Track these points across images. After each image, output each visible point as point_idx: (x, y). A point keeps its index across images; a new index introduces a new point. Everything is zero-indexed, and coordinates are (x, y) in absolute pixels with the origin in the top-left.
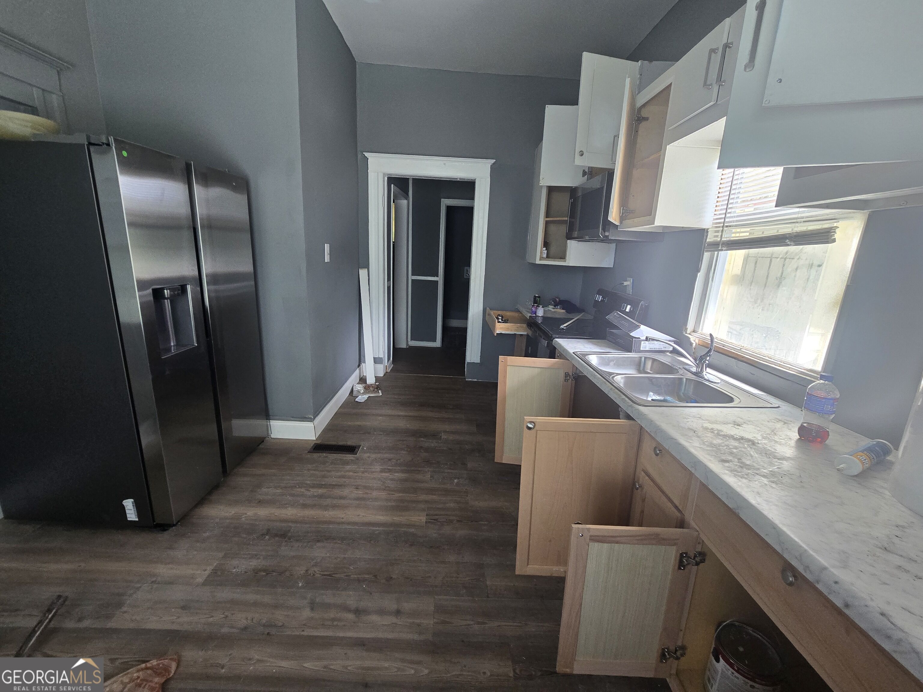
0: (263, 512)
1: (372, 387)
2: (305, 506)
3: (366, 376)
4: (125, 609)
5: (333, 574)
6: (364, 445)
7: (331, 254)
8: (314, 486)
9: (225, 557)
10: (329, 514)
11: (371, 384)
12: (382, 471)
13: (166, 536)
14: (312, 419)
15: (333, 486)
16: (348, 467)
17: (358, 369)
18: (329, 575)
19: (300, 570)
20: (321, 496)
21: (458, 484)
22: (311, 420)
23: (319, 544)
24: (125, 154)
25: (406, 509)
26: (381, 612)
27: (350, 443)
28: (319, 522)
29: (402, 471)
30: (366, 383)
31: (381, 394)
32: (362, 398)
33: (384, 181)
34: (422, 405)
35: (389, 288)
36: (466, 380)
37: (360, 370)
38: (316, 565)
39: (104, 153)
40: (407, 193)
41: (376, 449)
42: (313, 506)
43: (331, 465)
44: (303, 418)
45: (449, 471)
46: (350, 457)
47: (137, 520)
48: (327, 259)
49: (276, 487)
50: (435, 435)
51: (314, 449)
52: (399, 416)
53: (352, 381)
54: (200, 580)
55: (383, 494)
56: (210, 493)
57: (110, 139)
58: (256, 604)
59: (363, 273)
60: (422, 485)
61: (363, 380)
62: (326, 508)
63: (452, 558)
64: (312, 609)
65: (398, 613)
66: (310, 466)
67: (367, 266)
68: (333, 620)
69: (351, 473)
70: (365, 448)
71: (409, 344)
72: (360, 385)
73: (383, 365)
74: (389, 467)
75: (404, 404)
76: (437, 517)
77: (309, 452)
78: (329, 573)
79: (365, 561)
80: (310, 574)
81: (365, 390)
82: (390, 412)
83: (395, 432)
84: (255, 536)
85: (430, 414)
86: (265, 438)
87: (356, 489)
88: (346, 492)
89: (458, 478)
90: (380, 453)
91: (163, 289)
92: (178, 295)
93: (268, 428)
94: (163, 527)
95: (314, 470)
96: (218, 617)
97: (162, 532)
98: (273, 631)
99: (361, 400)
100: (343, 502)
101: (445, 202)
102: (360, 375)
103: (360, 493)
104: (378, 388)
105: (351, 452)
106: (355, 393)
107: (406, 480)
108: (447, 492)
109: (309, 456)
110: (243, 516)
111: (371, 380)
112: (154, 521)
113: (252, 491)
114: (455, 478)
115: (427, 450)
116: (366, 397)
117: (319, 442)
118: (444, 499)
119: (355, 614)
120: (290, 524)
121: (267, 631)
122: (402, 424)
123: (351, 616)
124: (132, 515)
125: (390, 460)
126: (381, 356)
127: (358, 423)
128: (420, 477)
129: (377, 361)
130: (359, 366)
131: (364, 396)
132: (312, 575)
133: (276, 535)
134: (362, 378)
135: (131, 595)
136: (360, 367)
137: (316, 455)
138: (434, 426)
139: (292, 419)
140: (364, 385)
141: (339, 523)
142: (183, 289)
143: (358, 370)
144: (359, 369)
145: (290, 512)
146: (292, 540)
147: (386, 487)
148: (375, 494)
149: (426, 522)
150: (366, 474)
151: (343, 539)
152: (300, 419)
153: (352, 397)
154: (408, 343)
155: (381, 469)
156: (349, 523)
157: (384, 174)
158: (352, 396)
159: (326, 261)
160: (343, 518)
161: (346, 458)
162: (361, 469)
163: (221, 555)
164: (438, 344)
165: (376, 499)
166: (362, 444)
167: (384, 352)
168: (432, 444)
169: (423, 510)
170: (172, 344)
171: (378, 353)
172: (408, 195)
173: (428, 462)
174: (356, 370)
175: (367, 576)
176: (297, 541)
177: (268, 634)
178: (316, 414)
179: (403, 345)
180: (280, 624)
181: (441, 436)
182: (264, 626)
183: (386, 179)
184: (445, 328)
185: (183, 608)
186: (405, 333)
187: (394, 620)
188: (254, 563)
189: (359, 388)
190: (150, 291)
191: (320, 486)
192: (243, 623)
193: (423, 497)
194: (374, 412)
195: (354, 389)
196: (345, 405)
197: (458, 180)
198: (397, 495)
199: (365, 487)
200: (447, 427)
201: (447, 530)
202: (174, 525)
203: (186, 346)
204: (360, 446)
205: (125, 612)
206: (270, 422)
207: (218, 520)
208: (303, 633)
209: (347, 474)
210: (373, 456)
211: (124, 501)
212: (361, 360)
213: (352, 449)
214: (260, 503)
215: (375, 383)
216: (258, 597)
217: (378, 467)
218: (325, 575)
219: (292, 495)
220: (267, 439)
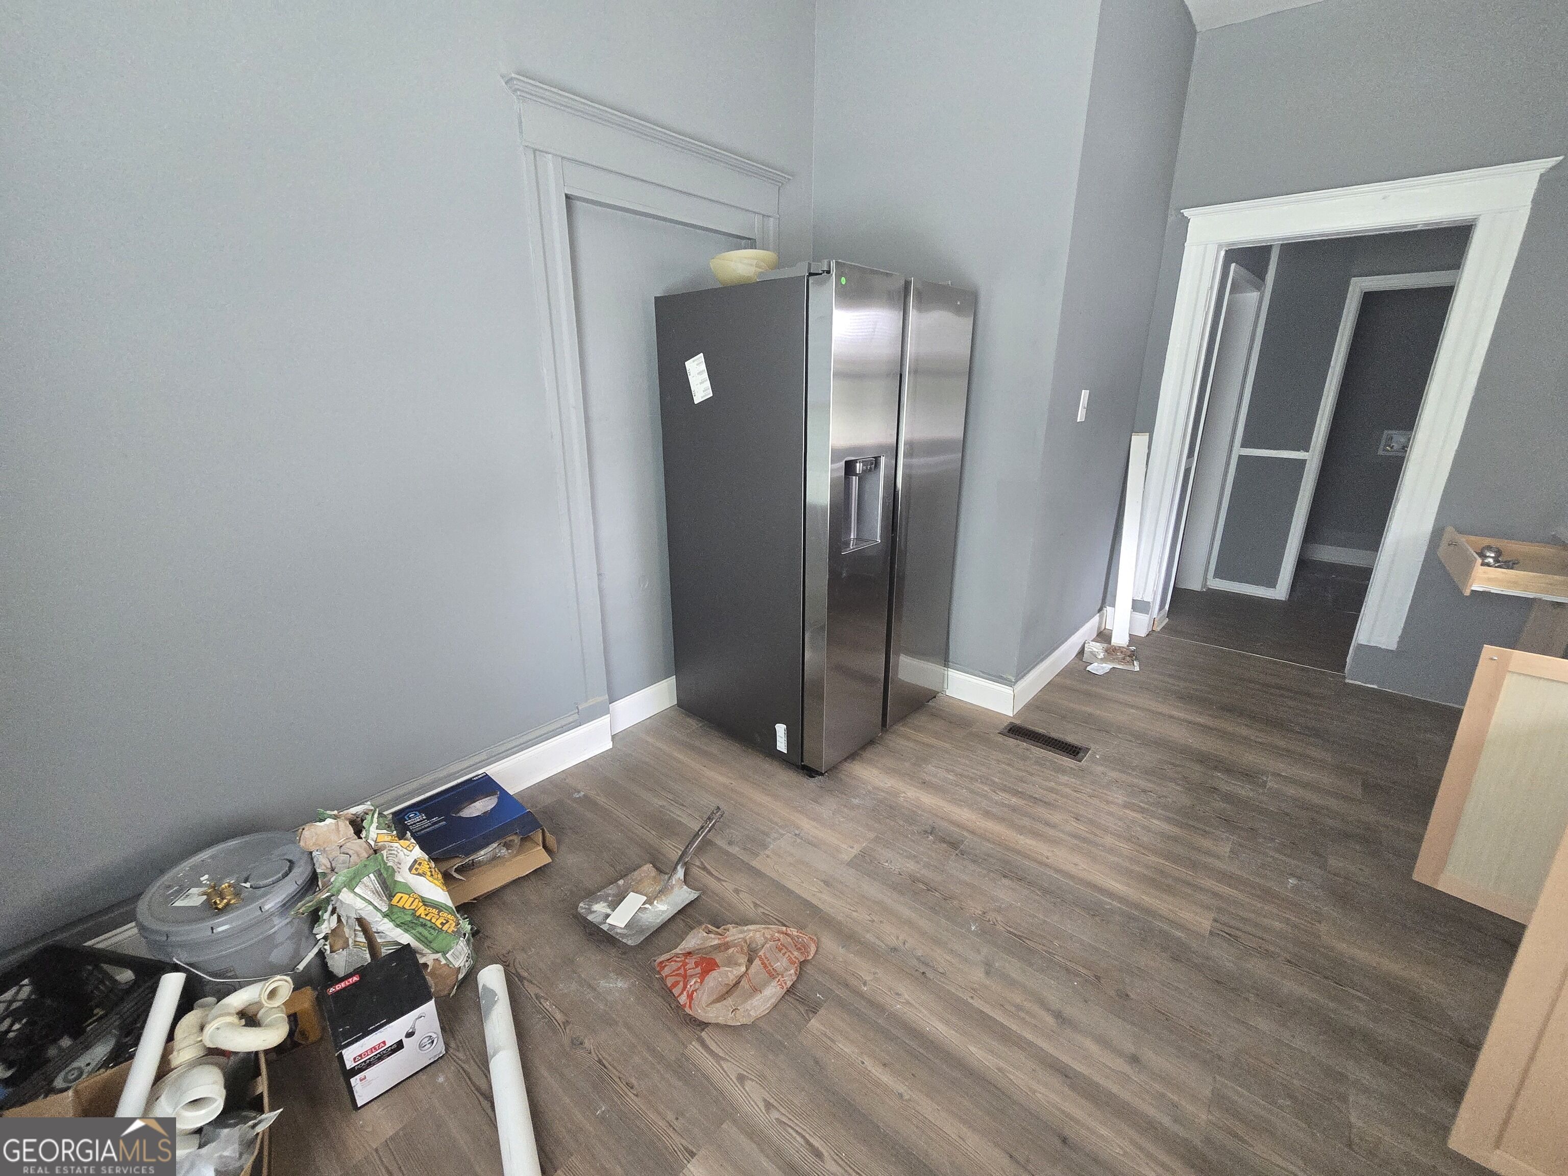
0: (928, 800)
1: (1122, 652)
2: (987, 814)
3: (1112, 630)
4: (767, 852)
5: (1026, 938)
6: (1097, 750)
7: (1089, 409)
8: (1004, 789)
9: (877, 840)
10: (1025, 842)
11: (1120, 647)
12: (1126, 806)
13: (812, 784)
14: (1012, 682)
15: (1036, 800)
16: (1064, 779)
17: (1098, 614)
18: (1019, 937)
19: (975, 907)
20: (1014, 809)
21: (1296, 889)
22: (1011, 684)
23: (1006, 882)
24: (843, 281)
25: (1169, 890)
26: (1103, 1042)
27: (1070, 739)
28: (1008, 848)
29: (1168, 820)
30: (1110, 643)
31: (1137, 669)
32: (1099, 668)
33: (1217, 259)
34: (1228, 709)
35: (1187, 471)
36: (1347, 681)
37: (1101, 618)
38: (999, 910)
39: (822, 283)
40: (1262, 276)
41: (1120, 763)
42: (1001, 820)
43: (1036, 765)
44: (999, 678)
45: (1277, 856)
46: (1067, 761)
47: (786, 752)
48: (1081, 417)
49: (948, 771)
50: (1249, 775)
51: (1010, 730)
52: (1171, 717)
53: (1085, 634)
54: (846, 857)
55: (1125, 847)
56: (864, 747)
57: (831, 262)
58: (910, 923)
59: (1138, 442)
60: (1210, 860)
61: (1104, 636)
62: (1021, 830)
63: (1263, 1024)
64: (987, 973)
65: (1134, 1060)
66: (1000, 756)
67: (1149, 428)
68: (1019, 1008)
69: (1068, 790)
70: (1098, 757)
71: (1208, 583)
72: (1098, 644)
73: (1149, 616)
74: (1141, 804)
75: (1185, 698)
76: (1239, 933)
77: (1000, 733)
78: (1020, 934)
79: (1081, 944)
80: (989, 921)
81: (1106, 654)
82: (1154, 705)
83: (1160, 744)
84: (915, 828)
85: (1244, 731)
86: (938, 692)
87: (1075, 819)
88: (1057, 817)
89: (1299, 878)
90: (1124, 772)
91: (855, 461)
92: (870, 470)
93: (943, 679)
94: (811, 772)
95: (1009, 765)
96: (862, 915)
97: (808, 778)
98: (930, 974)
99: (1097, 670)
100: (1051, 832)
101: (1359, 286)
102: (1099, 628)
103: (1081, 828)
104: (1132, 656)
105: (1071, 754)
106: (1086, 656)
107: (1175, 839)
108: (1267, 895)
109: (1000, 739)
110: (902, 795)
111: (1120, 639)
112: (802, 761)
113: (915, 764)
114: (1292, 875)
115: (1228, 798)
116: (1107, 667)
117: (1018, 722)
118: (1259, 905)
119: (1057, 1019)
120: (965, 834)
121: (923, 969)
122: (1179, 734)
123: (1050, 1020)
124: (782, 745)
125: (1144, 791)
126: (1148, 598)
127: (1089, 710)
128: (1207, 843)
129: (1138, 606)
130: (1100, 610)
131: (1104, 665)
132: (991, 922)
133: (943, 840)
134: (1101, 632)
135: (775, 839)
136: (1101, 612)
137: (1011, 742)
138: (1250, 758)
139: (981, 674)
140: (1105, 645)
141: (1040, 863)
142: (876, 461)
143: (1097, 617)
144: (1100, 616)
145: (964, 815)
146: (965, 857)
147: (1132, 836)
148: (1109, 840)
149: (1211, 933)
150: (1095, 801)
151: (1046, 891)
152: (994, 678)
153: (1081, 663)
154: (1206, 582)
155: (1125, 801)
156: (1058, 871)
157: (1220, 246)
158: (1082, 660)
159: (1078, 421)
160: (1047, 858)
161: (1062, 763)
162: (1088, 790)
163: (872, 835)
164: (1280, 591)
165: (1111, 851)
166: (1093, 747)
167: (1155, 593)
168: (1244, 790)
169: (1208, 908)
170: (852, 537)
171: (1141, 593)
172: (1263, 279)
173: (1227, 822)
174: (1094, 617)
175: (1081, 969)
176: (974, 861)
177: (923, 973)
178: (1020, 676)
179: (1194, 584)
180: (941, 970)
181: (1265, 782)
182: (918, 959)
183: (1223, 253)
184: (1302, 564)
185: (826, 883)
186: (1204, 561)
187: (1127, 1069)
188: (911, 866)
189: (1095, 649)
190: (843, 463)
191: (1016, 793)
192: (893, 941)
193: (1209, 883)
194: (1121, 697)
195: (1086, 649)
196: (1067, 672)
197: (1419, 228)
198: (1153, 859)
199: (1091, 822)
200: (1281, 766)
201: (1258, 967)
202: (822, 774)
203: (867, 541)
204: (1089, 749)
205: (768, 856)
206: (948, 671)
207: (870, 788)
208: (970, 1001)
209: (1060, 787)
210: (1114, 775)
211: (777, 725)
212: (1107, 598)
213: (1073, 751)
214: (925, 784)
215: (1128, 646)
216: (913, 916)
217: (1119, 797)
218: (1011, 933)
219: (972, 791)
220: (940, 694)
